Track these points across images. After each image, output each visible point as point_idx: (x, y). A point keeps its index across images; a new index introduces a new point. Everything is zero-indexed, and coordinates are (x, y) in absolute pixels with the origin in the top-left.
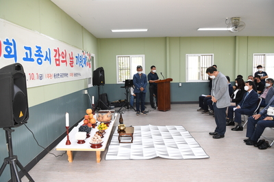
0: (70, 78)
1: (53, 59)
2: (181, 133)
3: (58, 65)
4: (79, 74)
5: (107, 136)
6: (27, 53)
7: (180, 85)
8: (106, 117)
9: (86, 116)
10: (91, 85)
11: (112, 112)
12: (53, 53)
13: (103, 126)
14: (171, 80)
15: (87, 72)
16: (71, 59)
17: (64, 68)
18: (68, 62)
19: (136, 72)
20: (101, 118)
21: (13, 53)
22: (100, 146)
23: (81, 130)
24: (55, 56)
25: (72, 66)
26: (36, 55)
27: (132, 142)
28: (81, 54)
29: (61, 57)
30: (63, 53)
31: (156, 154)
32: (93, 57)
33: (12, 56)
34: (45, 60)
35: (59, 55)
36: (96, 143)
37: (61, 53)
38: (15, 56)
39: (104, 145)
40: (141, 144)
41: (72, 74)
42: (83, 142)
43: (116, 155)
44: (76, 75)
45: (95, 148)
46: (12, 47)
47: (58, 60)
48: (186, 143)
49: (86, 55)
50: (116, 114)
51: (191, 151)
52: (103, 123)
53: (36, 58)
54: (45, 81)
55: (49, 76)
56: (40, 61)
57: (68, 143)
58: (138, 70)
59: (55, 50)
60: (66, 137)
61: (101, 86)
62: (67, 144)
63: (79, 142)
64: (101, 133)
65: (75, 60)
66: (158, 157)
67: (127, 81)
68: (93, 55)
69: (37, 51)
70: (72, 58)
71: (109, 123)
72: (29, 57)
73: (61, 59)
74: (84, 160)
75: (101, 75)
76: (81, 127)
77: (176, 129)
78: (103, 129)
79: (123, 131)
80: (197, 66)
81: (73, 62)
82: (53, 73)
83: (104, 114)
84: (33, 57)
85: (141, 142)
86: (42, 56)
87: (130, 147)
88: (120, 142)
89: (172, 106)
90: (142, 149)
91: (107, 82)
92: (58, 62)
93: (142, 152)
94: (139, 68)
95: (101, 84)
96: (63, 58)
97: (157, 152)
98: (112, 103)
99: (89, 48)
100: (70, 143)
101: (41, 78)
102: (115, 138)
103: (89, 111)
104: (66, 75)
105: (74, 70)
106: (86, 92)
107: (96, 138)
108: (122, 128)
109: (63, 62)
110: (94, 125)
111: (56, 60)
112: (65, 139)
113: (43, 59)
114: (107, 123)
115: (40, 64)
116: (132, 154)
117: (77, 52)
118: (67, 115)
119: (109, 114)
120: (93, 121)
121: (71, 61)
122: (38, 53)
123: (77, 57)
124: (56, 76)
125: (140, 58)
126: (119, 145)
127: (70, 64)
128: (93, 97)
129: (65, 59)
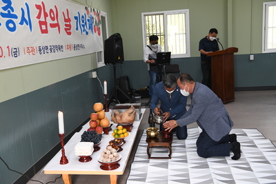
1: (35, 22)
2: (256, 142)
3: (45, 32)
4: (82, 46)
5: (127, 148)
7: (252, 58)
8: (126, 116)
9: (94, 116)
10: (101, 64)
11: (136, 107)
12: (34, 12)
13: (120, 132)
14: (236, 50)
15: (96, 43)
16: (66, 20)
17: (54, 37)
18: (63, 27)
20: (118, 118)
22: (115, 165)
23: (85, 138)
24: (39, 17)
25: (69, 34)
26: (3, 15)
27: (170, 157)
28: (83, 12)
29: (48, 18)
30: (51, 11)
32: (103, 18)
34: (21, 23)
35: (46, 15)
36: (109, 161)
37: (48, 11)
39: (123, 164)
40: (186, 161)
41: (69, 47)
42: (89, 159)
43: (144, 180)
44: (77, 47)
45: (107, 169)
47: (45, 23)
48: (267, 162)
50: (143, 110)
52: (120, 127)
53: (3, 21)
54: (24, 59)
55: (30, 50)
56: (11, 25)
57: (64, 161)
59: (38, 7)
60: (60, 152)
61: (118, 65)
62: (62, 162)
63: (82, 159)
64: (117, 145)
65: (73, 23)
67: (160, 55)
68: (103, 13)
69: (4, 8)
70: (68, 20)
71: (131, 126)
73: (49, 21)
75: (117, 46)
76: (85, 133)
77: (245, 135)
78: (122, 136)
79: (155, 138)
81: (70, 26)
82: (36, 45)
83: (123, 110)
85: (185, 157)
86: (16, 17)
87: (166, 165)
88: (150, 157)
89: (237, 95)
90: (187, 170)
92: (43, 27)
95: (117, 61)
96: (53, 19)
98: (137, 92)
100: (67, 162)
101: (15, 53)
102: (142, 150)
103: (99, 106)
104: (60, 48)
105: (73, 39)
106: (94, 75)
107: (108, 152)
108: (153, 134)
109: (52, 26)
110: (107, 130)
111: (41, 23)
112: (59, 154)
113: (17, 21)
114: (128, 127)
116: (170, 178)
117: (77, 10)
118: (61, 115)
119: (130, 110)
120: (104, 123)
121: (66, 25)
122: (6, 12)
123: (76, 18)
124: (43, 50)
125: (181, 15)
126: (148, 162)
127: (66, 29)
128: (105, 83)
129: (55, 22)
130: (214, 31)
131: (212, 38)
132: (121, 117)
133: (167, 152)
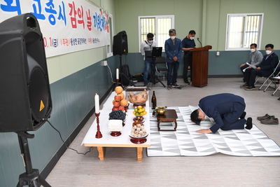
0: (89, 45)
1: (68, 18)
3: (74, 26)
4: (98, 41)
6: (34, 6)
7: (218, 54)
8: (140, 97)
9: (118, 97)
10: (109, 55)
12: (68, 10)
14: (210, 47)
17: (81, 32)
18: (86, 24)
19: (168, 37)
20: (134, 99)
21: (14, 4)
22: (143, 140)
24: (71, 14)
25: (90, 29)
26: (47, 10)
29: (77, 15)
30: (79, 10)
31: (213, 149)
32: (110, 19)
33: (13, 9)
34: (59, 18)
35: (75, 13)
36: (139, 137)
37: (77, 10)
38: (18, 8)
40: (188, 133)
41: (90, 40)
42: (119, 134)
43: (160, 149)
44: (95, 41)
45: (136, 143)
47: (75, 19)
49: (104, 14)
51: (258, 144)
52: (140, 107)
53: (47, 15)
54: (62, 49)
55: (65, 42)
56: (52, 20)
57: (99, 135)
58: (170, 35)
59: (70, 5)
64: (138, 120)
65: (92, 20)
66: (219, 153)
68: (110, 15)
69: (48, 4)
70: (89, 18)
72: (38, 12)
73: (78, 18)
74: (119, 157)
75: (123, 41)
79: (163, 115)
80: (241, 30)
81: (90, 23)
82: (69, 38)
83: (135, 92)
84: (44, 12)
86: (56, 13)
87: (174, 137)
88: (159, 130)
91: (130, 51)
92: (74, 22)
93: (193, 144)
94: (172, 32)
95: (123, 53)
96: (80, 16)
97: (214, 145)
99: (107, 6)
101: (55, 44)
104: (84, 41)
106: (106, 63)
107: (139, 129)
109: (80, 22)
110: (126, 108)
111: (73, 19)
113: (56, 16)
114: (144, 105)
115: (53, 23)
116: (180, 147)
117: (95, 11)
118: (97, 98)
119: (143, 93)
120: (124, 102)
121: (88, 22)
122: (49, 8)
123: (94, 17)
124: (73, 41)
125: (168, 19)
126: (159, 134)
127: (88, 26)
128: (118, 70)
129: (81, 19)
130: (192, 33)
131: (191, 38)
132: (136, 98)
133: (172, 125)
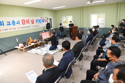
6: (8, 23)
16: (32, 21)
25: (33, 24)
35: (25, 21)
44: (36, 26)
46: (2, 23)
49: (44, 18)
53: (12, 24)
104: (29, 27)
111: (23, 23)
123: (37, 20)
